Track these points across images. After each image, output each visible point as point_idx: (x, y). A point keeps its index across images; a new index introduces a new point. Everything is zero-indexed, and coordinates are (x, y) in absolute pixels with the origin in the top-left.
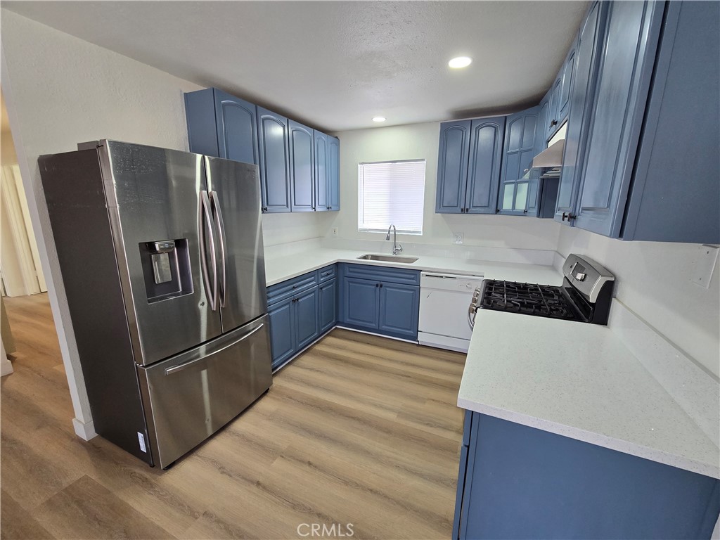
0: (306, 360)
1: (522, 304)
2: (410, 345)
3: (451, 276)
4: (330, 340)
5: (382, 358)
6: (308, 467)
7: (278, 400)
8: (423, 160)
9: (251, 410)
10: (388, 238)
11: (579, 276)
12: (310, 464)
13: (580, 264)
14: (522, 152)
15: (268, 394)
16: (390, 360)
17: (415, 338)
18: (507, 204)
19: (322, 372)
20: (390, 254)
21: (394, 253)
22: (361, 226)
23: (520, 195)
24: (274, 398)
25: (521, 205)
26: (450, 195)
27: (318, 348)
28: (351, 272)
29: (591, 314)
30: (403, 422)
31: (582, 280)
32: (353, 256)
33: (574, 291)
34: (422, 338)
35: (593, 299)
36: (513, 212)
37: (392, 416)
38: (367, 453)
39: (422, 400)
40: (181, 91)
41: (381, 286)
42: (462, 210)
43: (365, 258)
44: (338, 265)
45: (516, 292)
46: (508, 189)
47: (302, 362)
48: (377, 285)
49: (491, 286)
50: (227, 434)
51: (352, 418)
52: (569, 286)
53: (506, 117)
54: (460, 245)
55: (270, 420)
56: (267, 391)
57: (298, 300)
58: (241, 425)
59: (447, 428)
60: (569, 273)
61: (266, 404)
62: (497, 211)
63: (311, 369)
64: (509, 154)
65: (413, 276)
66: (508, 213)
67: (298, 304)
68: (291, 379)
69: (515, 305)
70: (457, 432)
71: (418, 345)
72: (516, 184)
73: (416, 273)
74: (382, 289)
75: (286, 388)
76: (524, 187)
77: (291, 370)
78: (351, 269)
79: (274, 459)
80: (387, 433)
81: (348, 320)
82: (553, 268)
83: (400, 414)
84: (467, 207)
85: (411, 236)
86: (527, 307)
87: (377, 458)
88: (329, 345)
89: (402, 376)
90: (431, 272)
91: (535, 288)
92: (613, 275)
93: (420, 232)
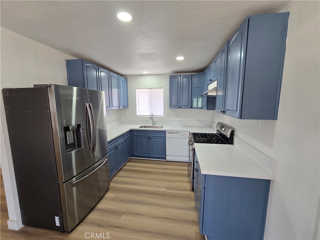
0: (121, 173)
1: (207, 140)
2: (163, 162)
3: (178, 132)
4: (129, 164)
5: (154, 168)
6: (137, 216)
7: (114, 192)
8: (162, 88)
9: (103, 198)
10: (151, 119)
11: (223, 129)
12: (137, 214)
13: (222, 126)
14: (199, 87)
15: (109, 190)
16: (157, 168)
17: (165, 158)
18: (195, 105)
19: (130, 177)
20: (151, 125)
21: (153, 124)
22: (138, 114)
23: (199, 102)
24: (112, 192)
25: (200, 105)
26: (174, 102)
27: (125, 168)
28: (137, 133)
29: (228, 141)
30: (169, 191)
31: (224, 131)
32: (137, 127)
33: (221, 135)
34: (168, 158)
35: (229, 137)
36: (197, 108)
37: (164, 190)
38: (159, 205)
39: (174, 182)
40: (65, 59)
41: (150, 138)
42: (179, 107)
43: (141, 127)
44: (131, 131)
45: (203, 136)
46: (195, 100)
47: (120, 175)
48: (148, 138)
49: (195, 135)
50: (95, 211)
51: (149, 193)
52: (219, 133)
53: (192, 75)
54: (178, 120)
55: (113, 201)
56: (108, 190)
57: (117, 147)
58: (101, 206)
59: (185, 190)
60: (219, 129)
61: (109, 195)
62: (192, 107)
63: (125, 177)
64: (194, 87)
65: (163, 133)
66: (195, 108)
67: (118, 149)
68: (117, 182)
69: (205, 141)
70: (189, 191)
71: (166, 161)
72: (198, 98)
73: (164, 132)
74: (151, 140)
75: (116, 187)
76: (200, 99)
77: (116, 179)
78: (137, 132)
79: (121, 216)
80: (164, 196)
81: (136, 154)
82: (211, 127)
83: (167, 188)
84: (181, 106)
85: (159, 118)
86: (209, 141)
87: (163, 206)
88: (129, 166)
89: (163, 174)
90: (170, 131)
91: (209, 134)
92: (233, 129)
93: (162, 116)
